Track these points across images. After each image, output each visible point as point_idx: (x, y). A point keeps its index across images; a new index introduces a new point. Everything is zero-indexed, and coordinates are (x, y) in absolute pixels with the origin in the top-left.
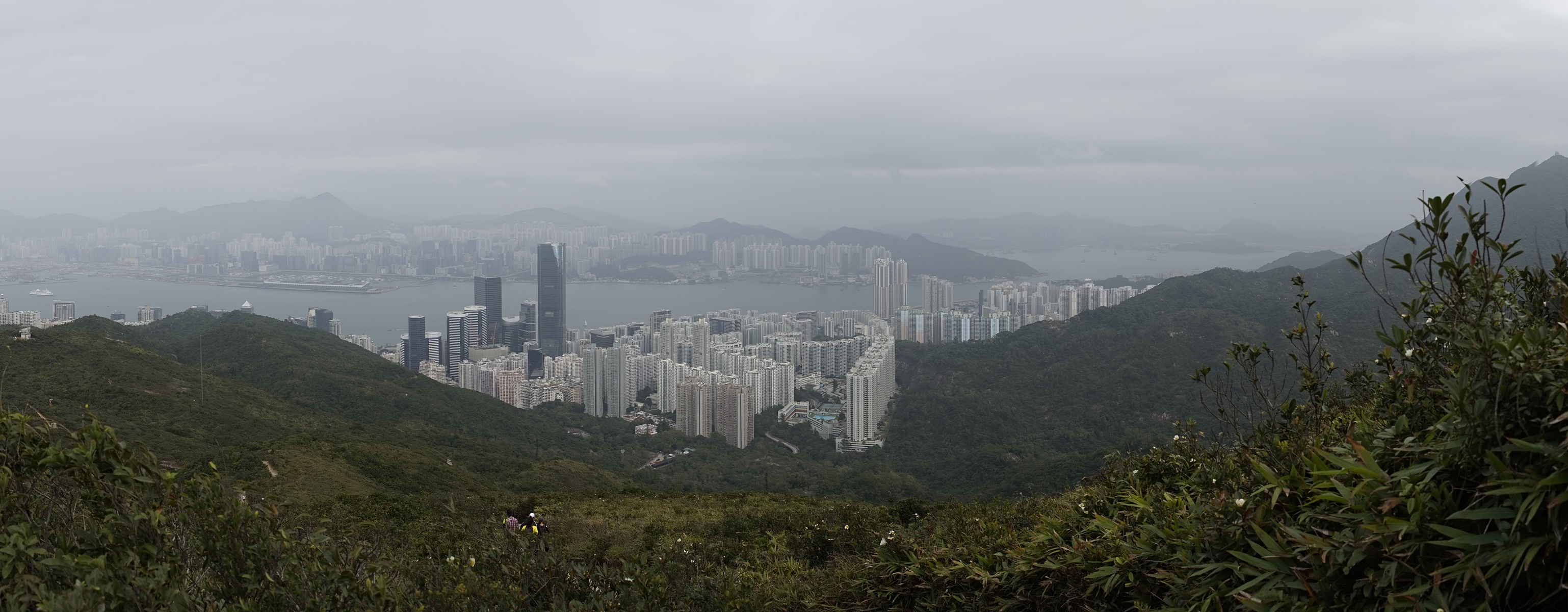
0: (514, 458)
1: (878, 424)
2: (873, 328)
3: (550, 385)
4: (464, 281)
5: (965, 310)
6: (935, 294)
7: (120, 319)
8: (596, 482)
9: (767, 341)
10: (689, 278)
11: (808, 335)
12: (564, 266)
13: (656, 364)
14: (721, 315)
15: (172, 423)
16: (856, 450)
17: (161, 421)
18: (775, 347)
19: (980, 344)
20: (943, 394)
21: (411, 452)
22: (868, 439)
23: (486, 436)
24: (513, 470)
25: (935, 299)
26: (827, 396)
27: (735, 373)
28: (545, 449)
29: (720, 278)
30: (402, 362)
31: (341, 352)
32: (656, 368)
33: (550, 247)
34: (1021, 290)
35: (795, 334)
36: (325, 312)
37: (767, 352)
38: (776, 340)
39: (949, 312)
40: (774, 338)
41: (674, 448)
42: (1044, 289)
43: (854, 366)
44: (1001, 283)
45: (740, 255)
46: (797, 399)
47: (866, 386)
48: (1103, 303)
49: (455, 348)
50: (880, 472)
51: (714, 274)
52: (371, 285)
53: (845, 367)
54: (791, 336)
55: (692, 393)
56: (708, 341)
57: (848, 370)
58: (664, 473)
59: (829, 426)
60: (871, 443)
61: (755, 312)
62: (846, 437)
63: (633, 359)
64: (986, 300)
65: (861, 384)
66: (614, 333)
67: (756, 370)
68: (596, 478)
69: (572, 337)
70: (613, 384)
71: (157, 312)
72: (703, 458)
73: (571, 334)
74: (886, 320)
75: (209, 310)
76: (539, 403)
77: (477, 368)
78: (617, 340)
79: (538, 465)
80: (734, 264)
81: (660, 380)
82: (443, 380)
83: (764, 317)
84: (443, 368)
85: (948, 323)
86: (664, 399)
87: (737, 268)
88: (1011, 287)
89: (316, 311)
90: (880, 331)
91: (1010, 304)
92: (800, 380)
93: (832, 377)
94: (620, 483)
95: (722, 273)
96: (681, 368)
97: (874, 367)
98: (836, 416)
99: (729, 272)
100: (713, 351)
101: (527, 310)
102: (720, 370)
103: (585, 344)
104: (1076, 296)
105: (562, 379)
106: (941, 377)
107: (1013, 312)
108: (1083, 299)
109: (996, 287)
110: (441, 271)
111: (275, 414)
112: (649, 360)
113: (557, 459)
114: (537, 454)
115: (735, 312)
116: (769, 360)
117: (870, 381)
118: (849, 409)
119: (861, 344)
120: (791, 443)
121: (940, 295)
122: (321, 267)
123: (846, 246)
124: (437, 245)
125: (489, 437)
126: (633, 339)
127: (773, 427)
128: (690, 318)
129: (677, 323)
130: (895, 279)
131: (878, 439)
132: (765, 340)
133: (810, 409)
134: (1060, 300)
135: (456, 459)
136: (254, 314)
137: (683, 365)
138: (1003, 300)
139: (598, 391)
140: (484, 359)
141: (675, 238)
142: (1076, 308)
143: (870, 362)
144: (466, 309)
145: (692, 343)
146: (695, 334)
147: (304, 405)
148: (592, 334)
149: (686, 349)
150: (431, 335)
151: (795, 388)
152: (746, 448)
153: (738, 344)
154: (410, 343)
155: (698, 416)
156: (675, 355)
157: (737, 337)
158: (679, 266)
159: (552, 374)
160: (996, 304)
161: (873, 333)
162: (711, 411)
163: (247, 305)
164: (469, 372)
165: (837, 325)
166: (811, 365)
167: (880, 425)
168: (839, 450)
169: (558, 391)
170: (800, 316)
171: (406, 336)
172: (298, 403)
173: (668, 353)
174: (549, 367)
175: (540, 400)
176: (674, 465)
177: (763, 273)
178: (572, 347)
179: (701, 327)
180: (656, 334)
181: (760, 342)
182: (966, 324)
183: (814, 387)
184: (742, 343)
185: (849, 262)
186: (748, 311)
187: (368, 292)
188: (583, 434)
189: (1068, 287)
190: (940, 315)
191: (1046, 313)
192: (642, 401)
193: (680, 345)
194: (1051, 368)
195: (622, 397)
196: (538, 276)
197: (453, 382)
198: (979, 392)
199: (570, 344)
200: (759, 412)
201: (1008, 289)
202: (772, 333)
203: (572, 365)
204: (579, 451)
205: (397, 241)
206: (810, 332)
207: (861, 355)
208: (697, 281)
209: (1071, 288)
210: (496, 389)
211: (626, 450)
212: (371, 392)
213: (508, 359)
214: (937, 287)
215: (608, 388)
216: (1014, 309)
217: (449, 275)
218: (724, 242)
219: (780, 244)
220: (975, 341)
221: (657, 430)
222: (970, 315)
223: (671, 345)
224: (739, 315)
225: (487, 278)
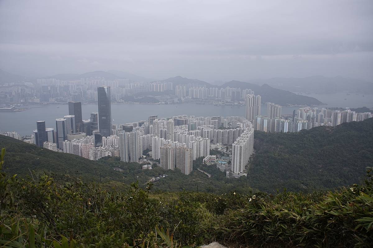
1: (245, 166)
2: (245, 125)
3: (105, 149)
4: (64, 104)
5: (286, 119)
6: (273, 111)
8: (126, 190)
9: (199, 129)
10: (165, 101)
11: (217, 127)
12: (110, 97)
13: (151, 139)
14: (179, 118)
16: (235, 177)
18: (202, 132)
19: (293, 134)
20: (274, 155)
22: (241, 173)
25: (273, 113)
26: (224, 153)
27: (185, 143)
28: (104, 178)
29: (179, 102)
30: (35, 143)
32: (151, 141)
33: (103, 88)
34: (313, 111)
35: (211, 126)
37: (199, 133)
38: (203, 129)
39: (279, 119)
40: (202, 128)
41: (160, 174)
42: (325, 111)
43: (236, 141)
44: (304, 107)
45: (187, 92)
46: (211, 154)
47: (241, 150)
48: (355, 119)
49: (61, 135)
51: (176, 100)
52: (16, 108)
54: (209, 127)
55: (167, 151)
56: (174, 129)
57: (233, 142)
58: (155, 186)
59: (224, 166)
60: (242, 175)
61: (194, 116)
62: (231, 171)
63: (141, 137)
64: (296, 115)
65: (239, 149)
66: (133, 126)
67: (194, 141)
69: (114, 128)
70: (133, 148)
72: (171, 179)
74: (251, 121)
76: (101, 157)
77: (71, 143)
78: (134, 128)
80: (185, 95)
81: (153, 145)
82: (56, 150)
83: (197, 119)
84: (55, 144)
85: (278, 124)
86: (155, 154)
87: (186, 98)
88: (309, 109)
90: (248, 126)
91: (308, 117)
92: (212, 146)
95: (180, 100)
96: (162, 140)
97: (244, 141)
98: (227, 162)
99: (183, 99)
100: (175, 133)
101: (94, 117)
102: (179, 141)
103: (120, 131)
104: (340, 115)
105: (111, 147)
106: (273, 147)
107: (309, 121)
108: (344, 117)
109: (302, 109)
110: (52, 100)
112: (148, 137)
113: (110, 181)
114: (100, 180)
115: (185, 117)
116: (200, 137)
117: (243, 147)
118: (233, 159)
119: (239, 131)
120: (208, 173)
121: (275, 111)
123: (234, 89)
124: (49, 88)
126: (141, 128)
127: (201, 166)
128: (165, 119)
129: (160, 121)
130: (255, 104)
131: (245, 173)
133: (216, 159)
134: (332, 117)
137: (162, 139)
138: (305, 115)
139: (126, 151)
140: (75, 139)
141: (159, 84)
142: (340, 121)
143: (243, 139)
144: (65, 117)
145: (166, 130)
146: (168, 126)
148: (123, 126)
149: (164, 132)
150: (49, 129)
151: (210, 149)
152: (189, 175)
153: (186, 130)
154: (38, 134)
155: (169, 161)
156: (159, 135)
157: (186, 127)
158: (161, 96)
159: (106, 144)
160: (301, 117)
161: (244, 127)
162: (174, 159)
164: (68, 146)
165: (229, 123)
166: (217, 140)
167: (246, 166)
168: (228, 177)
169: (109, 152)
170: (213, 119)
171: (36, 131)
173: (156, 134)
174: (105, 142)
175: (101, 156)
176: (159, 182)
177: (198, 100)
178: (114, 132)
179: (170, 123)
180: (151, 126)
181: (195, 129)
182: (286, 125)
183: (219, 149)
184: (188, 130)
185: (235, 96)
186: (191, 116)
187: (14, 111)
188: (120, 170)
189: (337, 111)
190: (275, 120)
191: (325, 122)
192: (145, 155)
193: (161, 131)
194: (325, 148)
195: (137, 153)
196: (98, 101)
197: (60, 151)
198: (290, 156)
199: (113, 131)
200: (195, 160)
201: (307, 110)
202: (201, 125)
203: (115, 140)
204: (119, 177)
205: (28, 86)
206: (217, 125)
207: (239, 136)
208: (169, 103)
209: (338, 112)
210: (81, 152)
211: (139, 176)
212: (19, 159)
213: (86, 139)
214: (274, 108)
215: (131, 149)
216: (310, 119)
217: (56, 102)
218: (181, 86)
219: (205, 87)
220: (290, 133)
221: (152, 168)
222: (289, 121)
223: (158, 131)
224: (187, 118)
225: (74, 103)
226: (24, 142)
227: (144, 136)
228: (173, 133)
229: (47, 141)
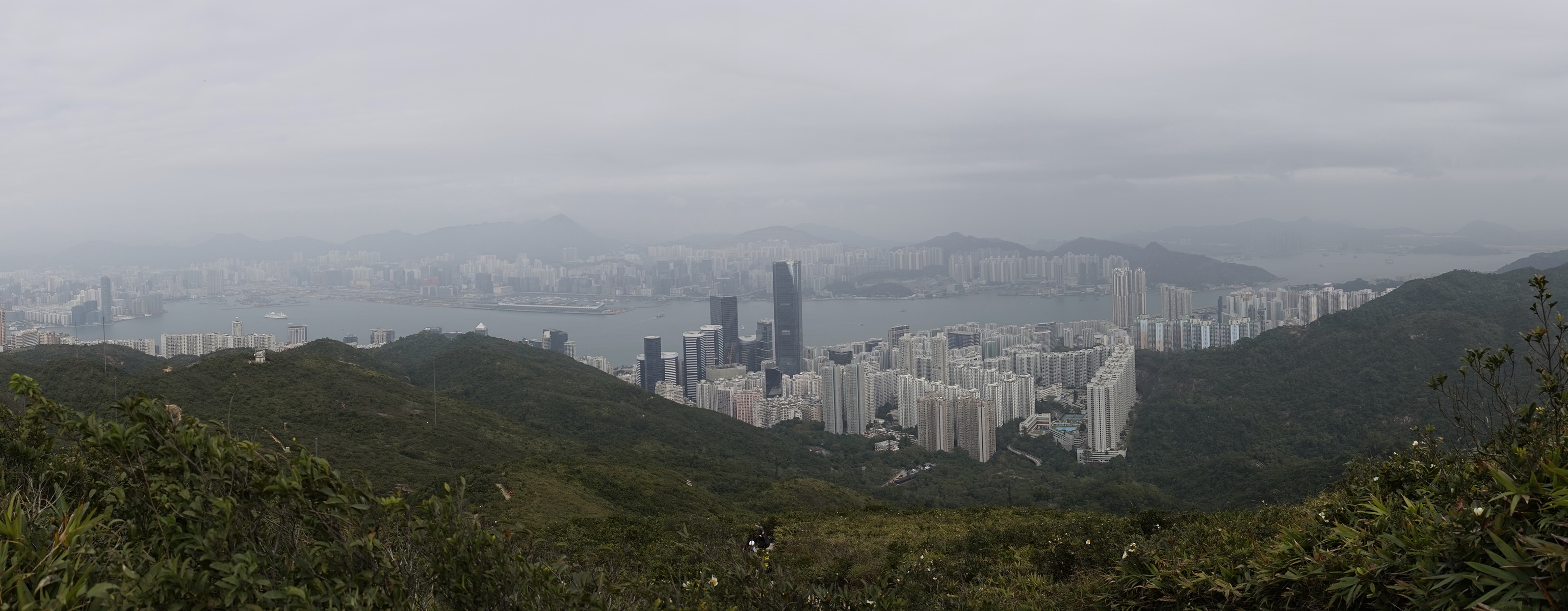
0: (755, 478)
1: (1121, 434)
2: (1112, 338)
3: (788, 404)
5: (1204, 318)
6: (1173, 303)
7: (352, 342)
8: (838, 500)
9: (1007, 354)
10: (926, 293)
11: (1048, 346)
12: (800, 284)
13: (896, 380)
14: (959, 329)
15: (405, 446)
16: (1099, 460)
17: (396, 444)
18: (1015, 359)
19: (1220, 351)
20: (1185, 401)
21: (648, 474)
22: (1111, 450)
23: (724, 456)
24: (754, 490)
25: (1174, 307)
26: (1069, 407)
27: (975, 387)
28: (785, 468)
29: (957, 292)
30: (639, 383)
31: (576, 373)
32: (896, 384)
33: (785, 265)
34: (1260, 296)
35: (1034, 345)
36: (560, 333)
37: (1007, 364)
38: (1015, 353)
39: (1189, 320)
40: (1013, 351)
41: (917, 463)
42: (1283, 294)
43: (1094, 376)
44: (1240, 289)
45: (976, 269)
46: (1039, 410)
47: (1107, 396)
48: (1343, 307)
49: (692, 368)
50: (1124, 482)
51: (951, 288)
52: (606, 306)
53: (1086, 377)
54: (1031, 348)
55: (933, 408)
56: (947, 355)
57: (1089, 381)
58: (907, 489)
59: (1071, 437)
60: (1114, 453)
61: (994, 324)
62: (1088, 447)
63: (872, 375)
64: (1225, 307)
65: (1103, 395)
66: (852, 350)
67: (996, 383)
68: (838, 496)
69: (810, 355)
70: (852, 401)
71: (390, 334)
72: (945, 473)
73: (809, 352)
74: (1126, 329)
75: (443, 332)
76: (778, 421)
77: (714, 387)
78: (855, 356)
79: (778, 484)
80: (971, 277)
81: (900, 396)
82: (681, 400)
83: (1003, 330)
84: (680, 388)
85: (1188, 331)
86: (905, 414)
87: (975, 281)
88: (1250, 293)
89: (551, 333)
90: (1119, 340)
91: (1250, 310)
92: (1041, 391)
93: (1072, 387)
94: (862, 500)
95: (959, 287)
96: (921, 383)
97: (1114, 377)
98: (1077, 426)
99: (966, 285)
100: (952, 366)
101: (764, 329)
102: (961, 384)
103: (823, 361)
104: (1315, 301)
105: (800, 397)
106: (1182, 385)
107: (1253, 318)
108: (1323, 303)
109: (1235, 293)
110: (677, 291)
111: (509, 437)
112: (888, 376)
113: (797, 477)
114: (776, 473)
115: (973, 326)
116: (1009, 373)
117: (1112, 391)
118: (1089, 419)
119: (1101, 354)
120: (1034, 455)
121: (1179, 303)
122: (556, 289)
123: (1083, 256)
124: (671, 265)
125: (727, 457)
126: (871, 355)
127: (1015, 439)
128: (928, 332)
129: (915, 337)
130: (1134, 289)
131: (1121, 449)
132: (1004, 352)
133: (1052, 421)
134: (1299, 305)
135: (695, 480)
136: (488, 336)
137: (922, 380)
138: (1243, 306)
139: (838, 408)
140: (721, 379)
141: (910, 253)
142: (1316, 313)
143: (1110, 372)
144: (702, 328)
145: (930, 358)
146: (933, 349)
147: (539, 427)
148: (830, 351)
149: (925, 364)
150: (668, 355)
151: (1036, 400)
152: (988, 462)
153: (977, 357)
154: (646, 363)
155: (938, 430)
156: (915, 370)
157: (976, 350)
158: (915, 281)
159: (790, 392)
160: (1236, 310)
161: (1112, 342)
162: (951, 426)
163: (481, 326)
164: (706, 392)
165: (1077, 336)
166: (1051, 377)
167: (1122, 434)
168: (1081, 460)
169: (796, 409)
170: (1039, 328)
171: (642, 357)
172: (533, 425)
173: (907, 369)
174: (787, 385)
175: (779, 418)
176: (918, 480)
177: (1001, 286)
178: (811, 365)
179: (940, 342)
180: (895, 349)
181: (999, 353)
182: (1206, 331)
183: (1055, 399)
184: (981, 356)
185: (1087, 273)
186: (986, 324)
187: (603, 313)
188: (824, 452)
189: (1307, 291)
190: (1180, 323)
191: (1286, 318)
192: (883, 419)
193: (919, 360)
194: (1292, 373)
195: (862, 413)
196: (774, 294)
197: (691, 403)
198: (1220, 399)
199: (808, 363)
200: (1001, 426)
201: (1247, 295)
202: (1011, 346)
203: (811, 383)
204: (820, 468)
205: (631, 262)
206: (1049, 343)
207: (1101, 365)
208: (934, 296)
209: (1310, 294)
210: (733, 409)
211: (868, 467)
212: (608, 414)
213: (746, 379)
214: (1176, 295)
215: (848, 405)
216: (1254, 315)
217: (685, 295)
218: (961, 256)
219: (1016, 257)
220: (1216, 348)
221: (899, 446)
222: (1210, 322)
223: (911, 361)
224: (978, 329)
225: (722, 297)
226: (618, 379)
227: (878, 373)
228: (947, 364)
229: (664, 380)
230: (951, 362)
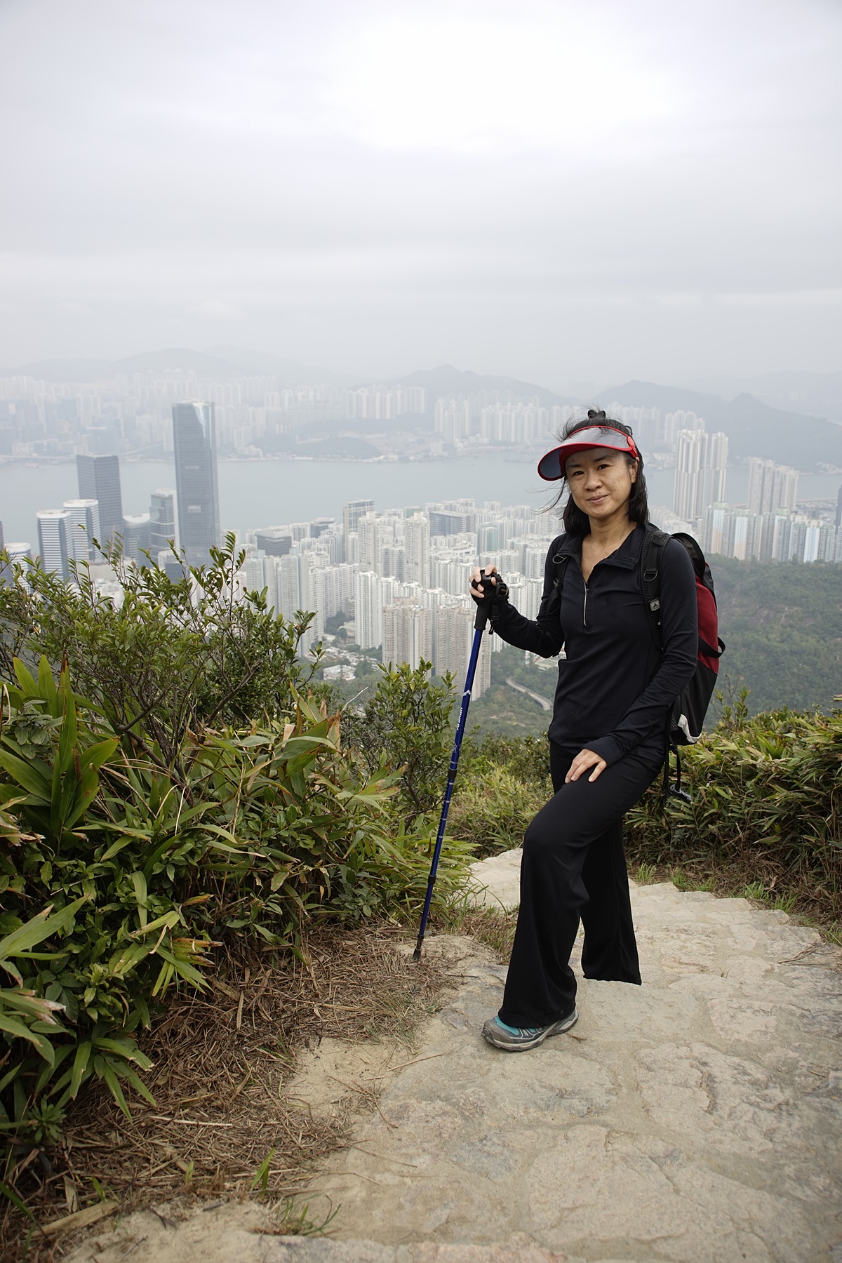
5: (814, 515)
6: (768, 488)
9: (513, 547)
10: (400, 453)
12: (214, 436)
13: (353, 580)
18: (524, 556)
19: (833, 568)
20: (767, 637)
25: (767, 495)
29: (446, 454)
32: (353, 585)
33: (191, 409)
37: (512, 562)
38: (526, 546)
39: (788, 516)
40: (522, 543)
45: (475, 421)
51: (437, 448)
55: (404, 620)
56: (427, 546)
61: (497, 504)
63: (319, 571)
66: (291, 535)
74: (691, 523)
78: (295, 544)
80: (467, 434)
81: (359, 603)
83: (509, 511)
85: (785, 533)
86: (365, 629)
87: (472, 439)
95: (449, 447)
96: (388, 583)
99: (459, 445)
100: (434, 560)
101: (161, 503)
102: (445, 586)
106: (765, 613)
110: (23, 449)
112: (342, 574)
115: (467, 504)
120: (543, 695)
121: (777, 489)
123: (635, 408)
126: (319, 543)
127: (518, 671)
128: (401, 511)
129: (382, 518)
130: (708, 463)
132: (509, 545)
137: (391, 579)
141: (378, 395)
144: (66, 505)
145: (403, 549)
146: (408, 536)
148: (258, 537)
149: (396, 557)
150: (14, 547)
152: (478, 701)
153: (470, 550)
155: (412, 653)
156: (380, 566)
157: (470, 540)
158: (384, 435)
162: (430, 646)
173: (369, 563)
177: (510, 447)
179: (417, 525)
180: (353, 536)
181: (502, 547)
182: (813, 536)
184: (475, 549)
186: (486, 503)
190: (774, 520)
192: (333, 634)
193: (387, 552)
196: (176, 452)
198: (822, 642)
200: (499, 651)
202: (519, 535)
208: (411, 458)
214: (774, 477)
217: (36, 455)
218: (453, 401)
219: (536, 403)
220: (825, 563)
221: (356, 674)
222: (822, 523)
223: (375, 552)
224: (473, 509)
225: (95, 456)
228: (427, 558)
230: (432, 555)
